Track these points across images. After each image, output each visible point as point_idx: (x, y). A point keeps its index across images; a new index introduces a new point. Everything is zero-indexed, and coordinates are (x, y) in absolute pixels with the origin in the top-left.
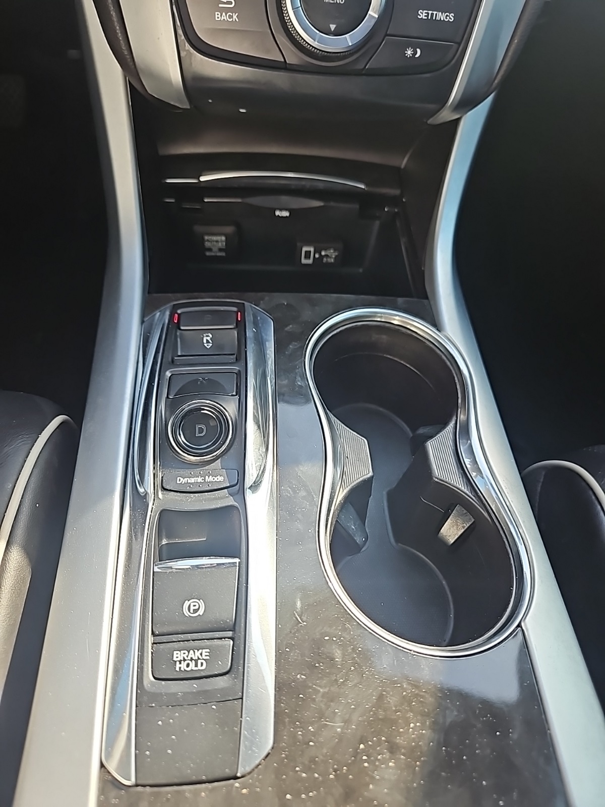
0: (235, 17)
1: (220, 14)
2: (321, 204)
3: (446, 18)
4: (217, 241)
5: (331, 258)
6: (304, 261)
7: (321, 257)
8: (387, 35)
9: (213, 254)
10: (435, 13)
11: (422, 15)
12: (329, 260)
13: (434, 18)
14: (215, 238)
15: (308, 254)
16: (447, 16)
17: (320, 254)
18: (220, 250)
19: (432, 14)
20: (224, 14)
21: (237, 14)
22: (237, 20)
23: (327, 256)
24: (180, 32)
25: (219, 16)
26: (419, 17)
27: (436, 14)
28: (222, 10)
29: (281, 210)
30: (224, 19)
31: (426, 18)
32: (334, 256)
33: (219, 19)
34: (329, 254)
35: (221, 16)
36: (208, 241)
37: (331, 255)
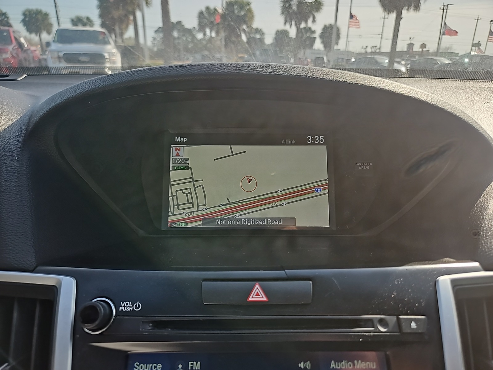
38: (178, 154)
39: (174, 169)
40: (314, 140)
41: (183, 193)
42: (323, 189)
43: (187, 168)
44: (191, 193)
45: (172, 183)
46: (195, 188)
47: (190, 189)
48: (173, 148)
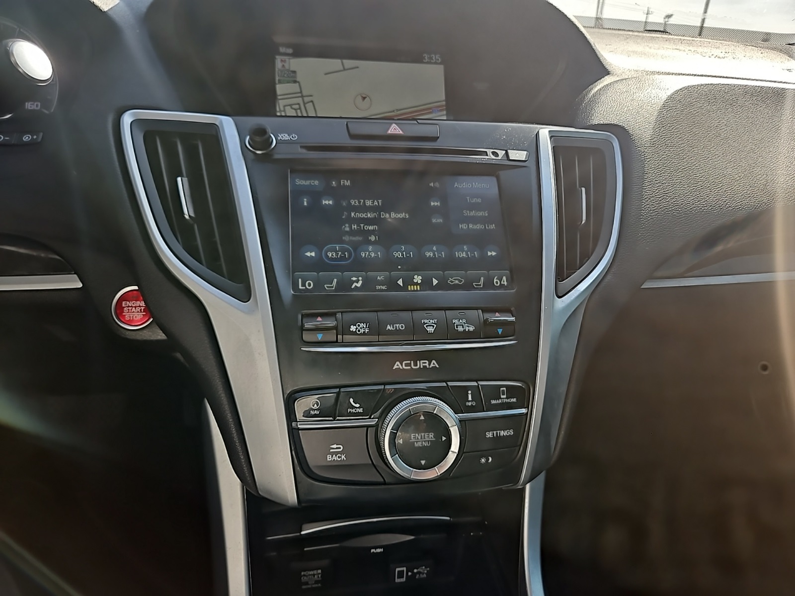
0: (343, 457)
1: (331, 456)
2: (412, 537)
3: (508, 433)
4: (314, 575)
5: (423, 574)
6: (397, 580)
7: (414, 574)
8: (464, 453)
9: (310, 586)
10: (498, 432)
11: (489, 435)
12: (422, 576)
13: (498, 435)
14: (311, 573)
15: (401, 574)
16: (508, 432)
17: (412, 572)
18: (317, 582)
19: (497, 433)
20: (334, 456)
21: (345, 455)
22: (345, 459)
23: (419, 573)
24: (298, 468)
25: (330, 457)
26: (487, 436)
27: (500, 433)
28: (332, 454)
29: (376, 548)
30: (334, 460)
31: (492, 436)
32: (426, 572)
33: (330, 460)
34: (421, 571)
35: (332, 457)
36: (304, 575)
37: (423, 571)
38: (283, 66)
39: (280, 82)
40: (431, 58)
41: (292, 108)
42: (441, 110)
43: (295, 82)
44: (300, 108)
45: (279, 97)
46: (305, 104)
47: (299, 104)
48: (278, 59)
